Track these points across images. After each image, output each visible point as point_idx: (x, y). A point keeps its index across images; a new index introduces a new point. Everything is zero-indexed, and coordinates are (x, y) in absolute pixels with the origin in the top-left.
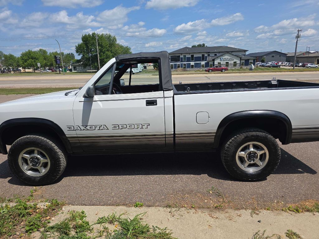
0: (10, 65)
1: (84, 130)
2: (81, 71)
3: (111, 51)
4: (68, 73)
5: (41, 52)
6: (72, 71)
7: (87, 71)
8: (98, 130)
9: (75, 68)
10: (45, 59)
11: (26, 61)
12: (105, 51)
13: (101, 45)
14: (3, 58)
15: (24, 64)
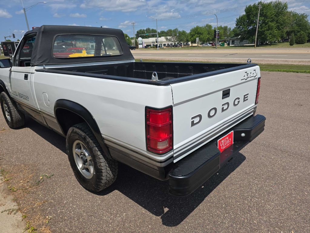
0: (181, 40)
2: (238, 45)
4: (226, 47)
5: (207, 27)
6: (229, 45)
7: (244, 45)
9: (233, 42)
10: (209, 34)
11: (193, 36)
12: (268, 22)
14: (178, 34)
15: (191, 39)
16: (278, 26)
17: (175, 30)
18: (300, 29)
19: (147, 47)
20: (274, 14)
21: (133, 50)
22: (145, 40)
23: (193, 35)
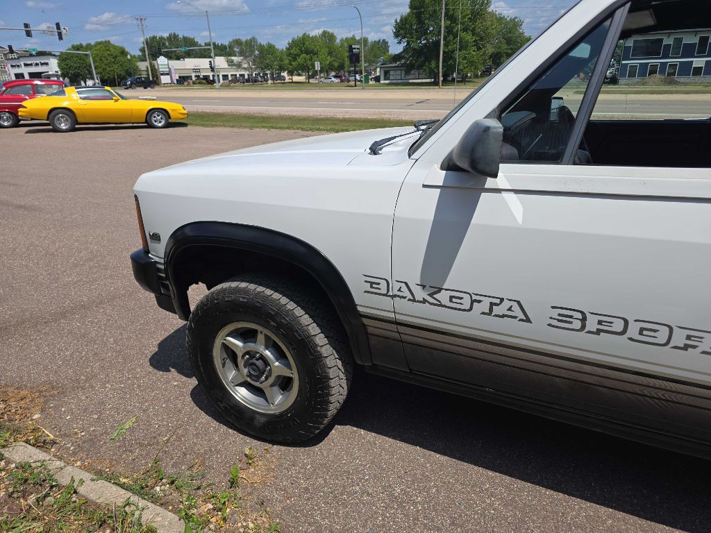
1: (424, 301)
2: (397, 81)
3: (473, 31)
4: (372, 85)
5: (325, 37)
6: (379, 82)
7: (411, 81)
8: (483, 313)
9: (387, 74)
10: (330, 53)
11: (295, 59)
12: (458, 30)
13: (452, 16)
14: (257, 52)
15: (291, 65)
16: (475, 41)
17: (251, 40)
18: (511, 49)
19: (183, 80)
20: (468, 15)
21: (149, 89)
22: (175, 64)
23: (296, 55)
